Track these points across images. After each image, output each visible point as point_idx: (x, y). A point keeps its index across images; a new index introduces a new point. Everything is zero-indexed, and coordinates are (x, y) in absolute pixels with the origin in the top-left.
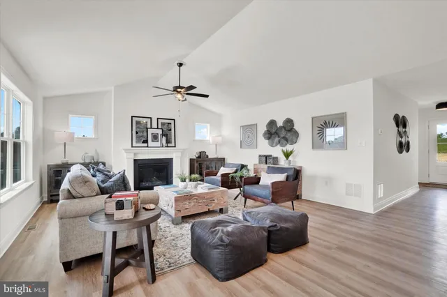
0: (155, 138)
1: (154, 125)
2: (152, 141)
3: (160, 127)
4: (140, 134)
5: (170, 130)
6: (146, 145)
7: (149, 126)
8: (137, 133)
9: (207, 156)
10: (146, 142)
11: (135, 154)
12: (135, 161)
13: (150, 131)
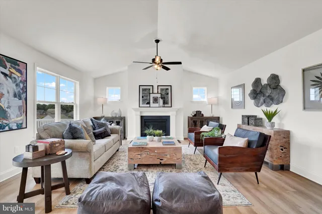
0: (156, 100)
1: (155, 91)
2: (153, 103)
3: (159, 92)
4: (145, 98)
5: (168, 94)
6: (148, 105)
7: (151, 92)
8: (143, 97)
9: (203, 115)
10: (149, 103)
11: (141, 112)
12: (142, 117)
13: (152, 96)
